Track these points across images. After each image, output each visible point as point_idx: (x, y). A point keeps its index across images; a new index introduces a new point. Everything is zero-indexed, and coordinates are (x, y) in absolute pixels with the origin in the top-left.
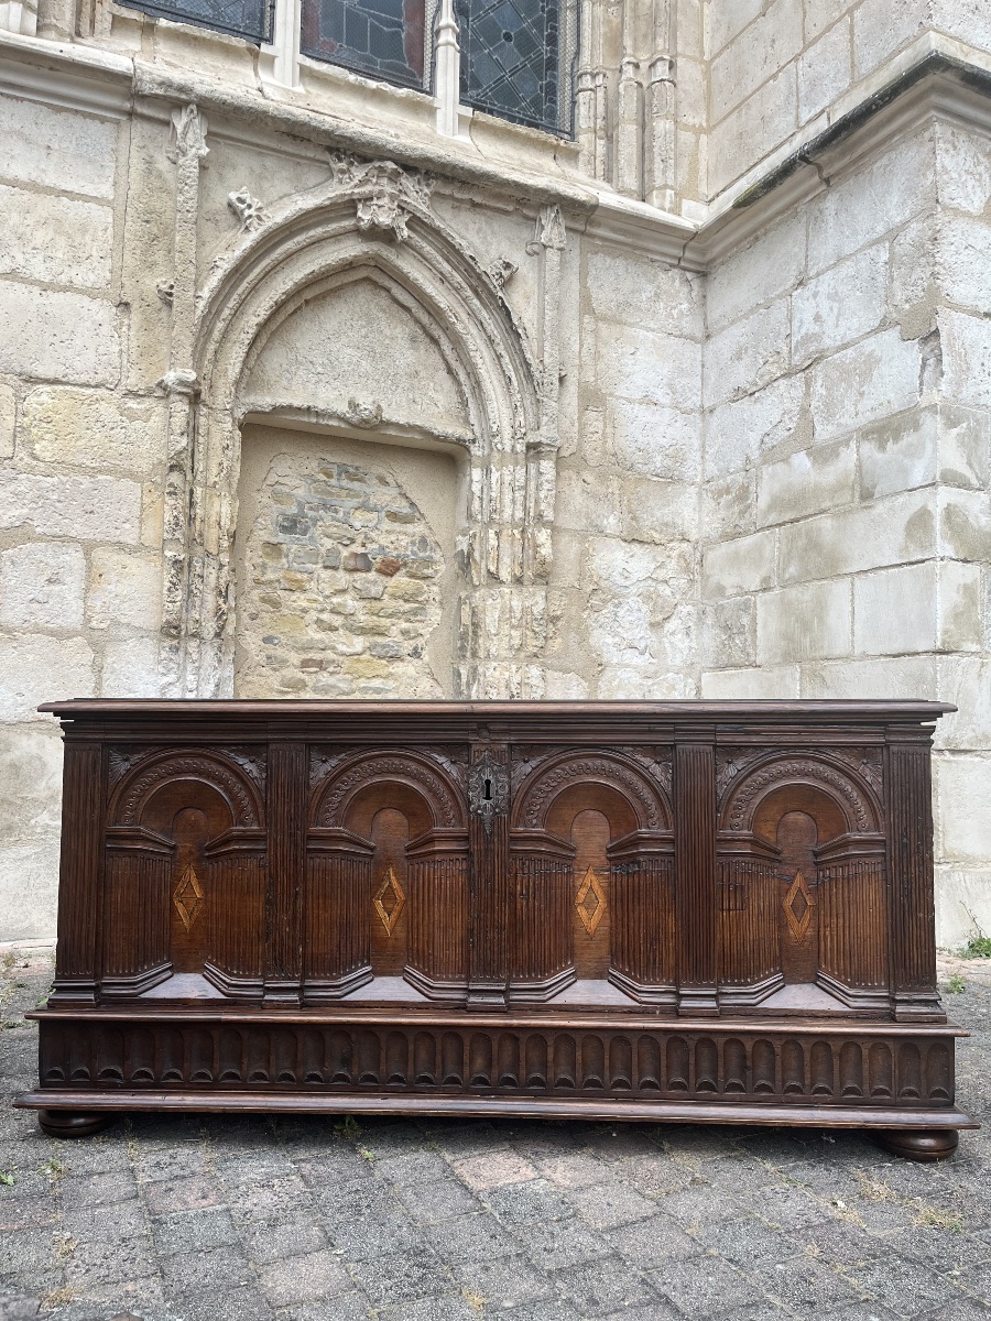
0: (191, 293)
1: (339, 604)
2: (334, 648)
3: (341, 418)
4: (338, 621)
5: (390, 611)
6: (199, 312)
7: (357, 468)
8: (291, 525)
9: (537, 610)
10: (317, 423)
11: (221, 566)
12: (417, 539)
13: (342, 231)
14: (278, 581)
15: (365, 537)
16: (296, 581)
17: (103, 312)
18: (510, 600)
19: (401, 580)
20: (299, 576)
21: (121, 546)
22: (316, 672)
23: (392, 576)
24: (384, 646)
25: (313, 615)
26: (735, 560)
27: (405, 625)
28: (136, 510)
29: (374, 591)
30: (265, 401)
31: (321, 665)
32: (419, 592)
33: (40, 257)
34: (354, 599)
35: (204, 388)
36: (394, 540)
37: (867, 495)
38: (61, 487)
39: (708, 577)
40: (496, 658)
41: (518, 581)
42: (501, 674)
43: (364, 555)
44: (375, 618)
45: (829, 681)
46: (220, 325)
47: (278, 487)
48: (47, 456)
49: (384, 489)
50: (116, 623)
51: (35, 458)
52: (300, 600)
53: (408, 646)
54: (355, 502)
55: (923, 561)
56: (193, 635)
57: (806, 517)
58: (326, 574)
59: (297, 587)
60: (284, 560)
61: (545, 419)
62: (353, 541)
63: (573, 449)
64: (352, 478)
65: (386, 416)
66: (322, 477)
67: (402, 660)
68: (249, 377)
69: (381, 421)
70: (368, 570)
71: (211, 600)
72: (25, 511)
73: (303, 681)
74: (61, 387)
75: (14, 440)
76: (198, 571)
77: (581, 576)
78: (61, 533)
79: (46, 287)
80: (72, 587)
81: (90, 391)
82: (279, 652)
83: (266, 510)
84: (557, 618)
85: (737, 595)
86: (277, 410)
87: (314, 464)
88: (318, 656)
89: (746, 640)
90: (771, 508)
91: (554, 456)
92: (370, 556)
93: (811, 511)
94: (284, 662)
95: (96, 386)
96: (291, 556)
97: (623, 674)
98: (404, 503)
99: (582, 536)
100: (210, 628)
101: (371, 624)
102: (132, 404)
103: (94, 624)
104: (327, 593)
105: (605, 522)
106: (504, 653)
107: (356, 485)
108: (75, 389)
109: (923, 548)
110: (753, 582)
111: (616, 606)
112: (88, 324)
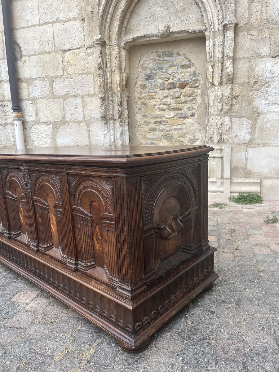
0: (97, 9)
1: (165, 101)
2: (164, 116)
3: (157, 36)
4: (165, 107)
5: (183, 101)
6: (100, 14)
7: (169, 52)
8: (149, 77)
9: (227, 95)
10: (149, 40)
11: (118, 96)
12: (192, 73)
14: (146, 97)
15: (173, 77)
16: (151, 96)
17: (78, 24)
18: (218, 92)
19: (187, 89)
20: (152, 94)
21: (90, 95)
22: (159, 125)
23: (184, 88)
24: (181, 114)
25: (157, 106)
27: (188, 105)
28: (93, 84)
29: (177, 95)
30: (130, 37)
31: (160, 122)
32: (194, 92)
33: (62, 13)
34: (170, 99)
35: (106, 39)
36: (183, 75)
38: (74, 81)
40: (213, 115)
41: (221, 84)
42: (215, 121)
43: (173, 83)
44: (178, 104)
46: (109, 16)
47: (144, 65)
48: (70, 73)
49: (179, 57)
50: (91, 117)
51: (68, 74)
52: (153, 102)
53: (190, 113)
54: (169, 65)
56: (111, 119)
58: (160, 92)
59: (151, 98)
60: (147, 90)
61: (228, 13)
62: (169, 79)
63: (245, 22)
64: (168, 56)
65: (171, 30)
66: (158, 58)
67: (188, 118)
68: (125, 30)
69: (170, 33)
70: (175, 88)
71: (117, 108)
72: (68, 89)
73: (155, 128)
74: (71, 51)
75: (63, 70)
76: (110, 99)
77: (249, 76)
78: (76, 94)
79: (65, 21)
80: (80, 109)
81: (77, 50)
82: (148, 120)
83: (141, 74)
84: (237, 96)
86: (134, 39)
87: (154, 54)
88: (159, 120)
91: (233, 28)
92: (175, 83)
94: (149, 123)
95: (79, 48)
96: (149, 88)
97: (269, 116)
98: (187, 61)
99: (250, 59)
100: (117, 116)
101: (176, 107)
102: (89, 51)
103: (86, 118)
104: (161, 98)
105: (262, 51)
106: (216, 113)
107: (169, 58)
108: (74, 51)
111: (268, 87)
112: (75, 29)
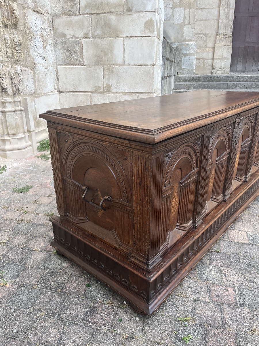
9: (17, 40)
26: (70, 24)
37: (129, 10)
39: (57, 29)
41: (6, 26)
45: (115, 72)
55: (150, 36)
57: (103, 13)
77: (25, 25)
84: (21, 44)
85: (72, 38)
89: (78, 56)
90: (87, 6)
93: (106, 11)
97: (40, 67)
99: (23, 7)
109: (150, 32)
110: (81, 35)
111: (35, 39)
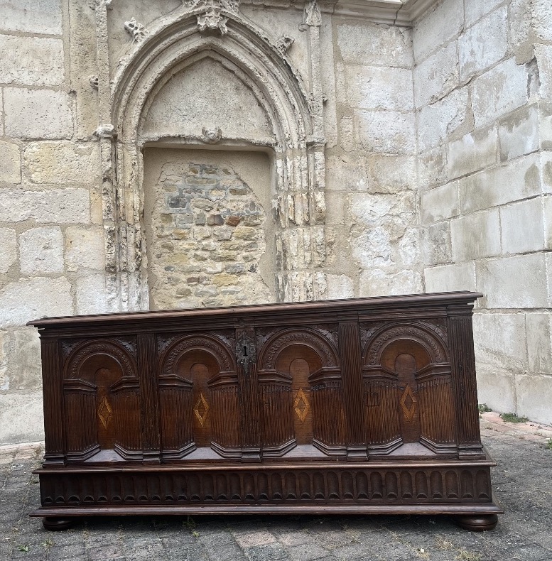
0: (108, 82)
1: (206, 245)
2: (205, 270)
3: (199, 140)
4: (206, 254)
5: (236, 246)
6: (112, 92)
7: (211, 166)
8: (176, 203)
9: (319, 240)
10: (185, 144)
11: (136, 231)
12: (249, 203)
13: (190, 33)
14: (171, 235)
15: (219, 206)
16: (182, 234)
17: (62, 98)
18: (303, 235)
19: (241, 228)
20: (183, 231)
21: (81, 225)
22: (196, 285)
23: (236, 226)
24: (234, 267)
25: (193, 252)
26: (438, 200)
27: (245, 254)
28: (88, 206)
29: (226, 236)
30: (154, 135)
31: (198, 280)
32: (252, 234)
33: (26, 72)
34: (214, 241)
35: (119, 133)
36: (236, 205)
37: (504, 159)
38: (47, 196)
39: (424, 210)
40: (298, 269)
41: (307, 223)
42: (301, 278)
43: (219, 216)
44: (227, 251)
45: (490, 271)
46: (125, 97)
47: (167, 182)
48: (39, 180)
49: (228, 177)
50: (81, 268)
51: (33, 182)
52: (184, 245)
53: (248, 266)
54: (211, 186)
55: (535, 197)
56: (124, 271)
57: (473, 173)
58: (197, 229)
59: (182, 237)
60: (173, 223)
61: (316, 127)
62: (212, 208)
63: (335, 142)
64: (209, 172)
65: (224, 135)
66: (191, 173)
67: (245, 274)
68: (145, 122)
69: (222, 139)
70: (221, 223)
71: (132, 250)
72: (29, 211)
73: (189, 290)
74: (43, 142)
75: (21, 173)
76: (124, 235)
77: (345, 217)
78: (49, 221)
79: (31, 88)
80: (57, 251)
81: (58, 142)
82: (174, 275)
83: (161, 196)
84: (332, 243)
85: (439, 221)
86: (161, 139)
87: (186, 167)
88: (196, 276)
89: (446, 248)
90: (455, 167)
91: (323, 149)
92: (222, 216)
93: (475, 169)
94: (177, 281)
95: (61, 139)
96: (177, 220)
97: (374, 273)
98: (240, 183)
99: (344, 193)
100: (133, 265)
101: (225, 255)
102: (81, 146)
103: (70, 269)
104: (199, 239)
105: (358, 184)
106: (301, 266)
107: (211, 176)
108: (51, 142)
109: (534, 189)
110: (448, 214)
111: (368, 233)
112: (55, 106)
